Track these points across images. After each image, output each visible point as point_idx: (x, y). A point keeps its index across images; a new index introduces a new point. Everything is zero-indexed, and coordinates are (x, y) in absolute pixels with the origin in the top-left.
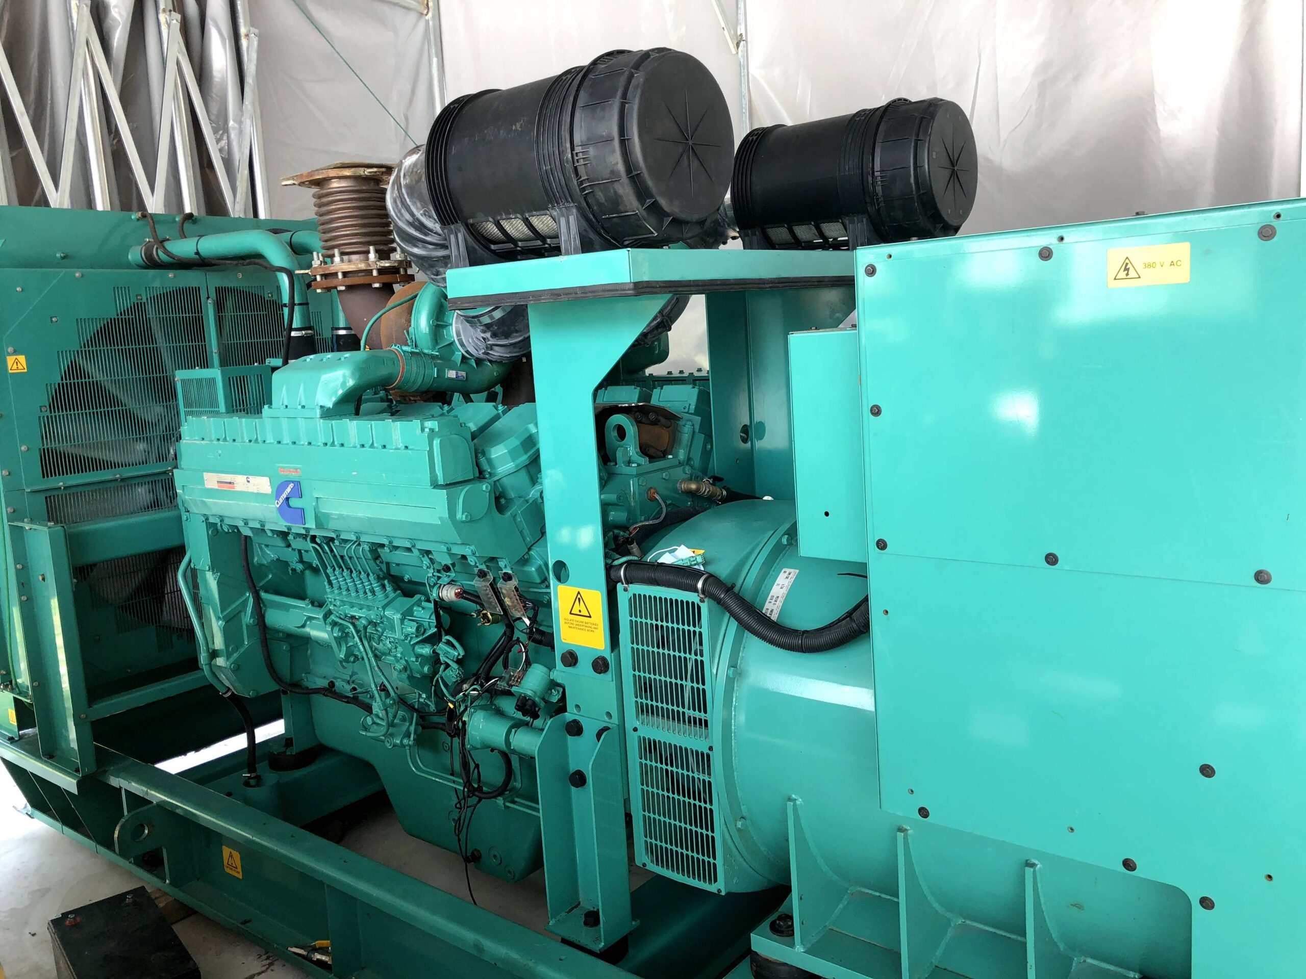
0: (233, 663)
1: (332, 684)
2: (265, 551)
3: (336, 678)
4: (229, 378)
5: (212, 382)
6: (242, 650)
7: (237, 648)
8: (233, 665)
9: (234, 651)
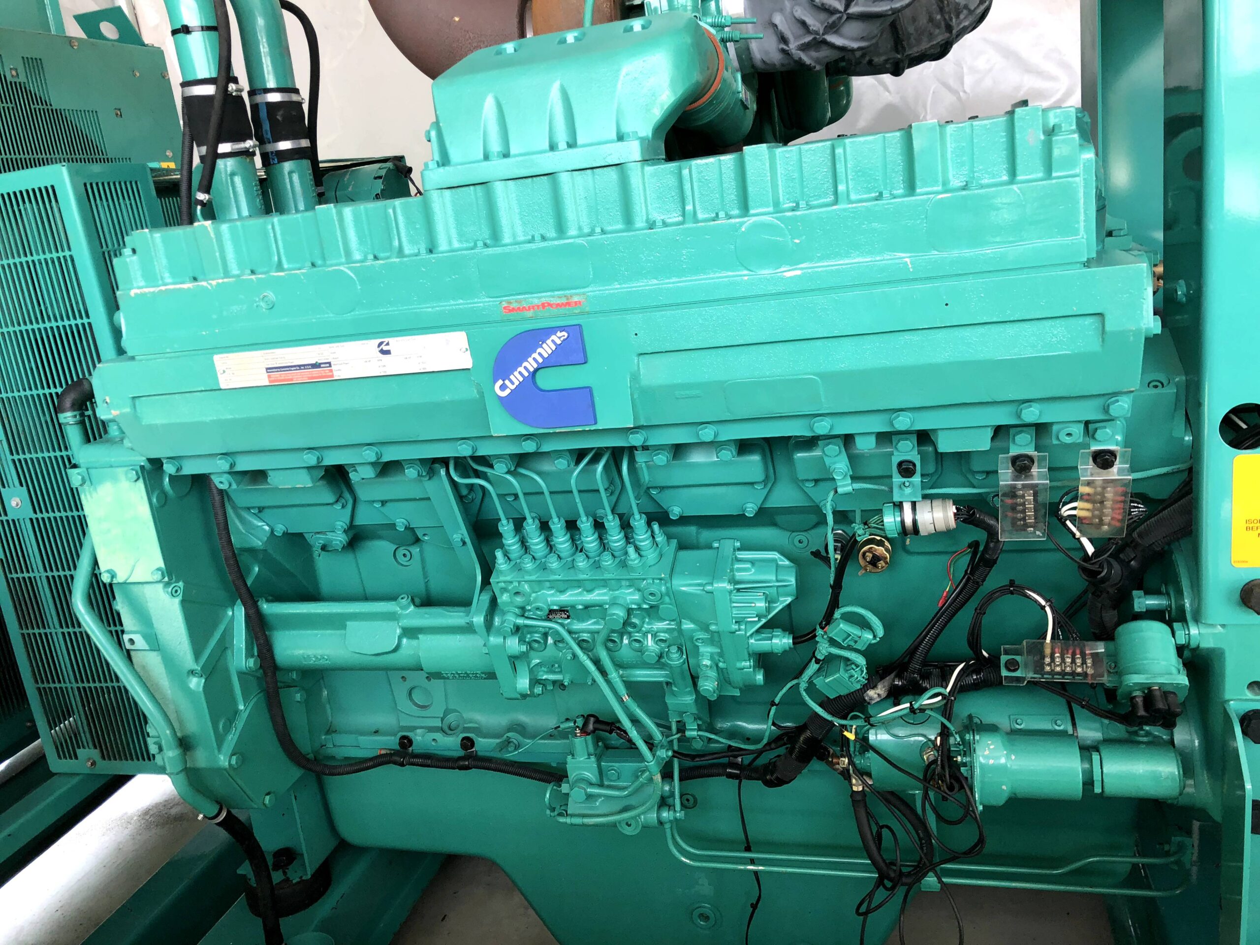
0: (233, 755)
1: (406, 742)
2: (250, 522)
3: (413, 729)
4: (85, 185)
5: (49, 194)
6: (240, 724)
7: (230, 722)
8: (234, 758)
9: (228, 729)
